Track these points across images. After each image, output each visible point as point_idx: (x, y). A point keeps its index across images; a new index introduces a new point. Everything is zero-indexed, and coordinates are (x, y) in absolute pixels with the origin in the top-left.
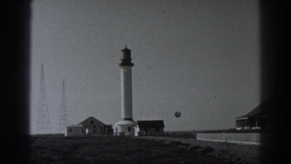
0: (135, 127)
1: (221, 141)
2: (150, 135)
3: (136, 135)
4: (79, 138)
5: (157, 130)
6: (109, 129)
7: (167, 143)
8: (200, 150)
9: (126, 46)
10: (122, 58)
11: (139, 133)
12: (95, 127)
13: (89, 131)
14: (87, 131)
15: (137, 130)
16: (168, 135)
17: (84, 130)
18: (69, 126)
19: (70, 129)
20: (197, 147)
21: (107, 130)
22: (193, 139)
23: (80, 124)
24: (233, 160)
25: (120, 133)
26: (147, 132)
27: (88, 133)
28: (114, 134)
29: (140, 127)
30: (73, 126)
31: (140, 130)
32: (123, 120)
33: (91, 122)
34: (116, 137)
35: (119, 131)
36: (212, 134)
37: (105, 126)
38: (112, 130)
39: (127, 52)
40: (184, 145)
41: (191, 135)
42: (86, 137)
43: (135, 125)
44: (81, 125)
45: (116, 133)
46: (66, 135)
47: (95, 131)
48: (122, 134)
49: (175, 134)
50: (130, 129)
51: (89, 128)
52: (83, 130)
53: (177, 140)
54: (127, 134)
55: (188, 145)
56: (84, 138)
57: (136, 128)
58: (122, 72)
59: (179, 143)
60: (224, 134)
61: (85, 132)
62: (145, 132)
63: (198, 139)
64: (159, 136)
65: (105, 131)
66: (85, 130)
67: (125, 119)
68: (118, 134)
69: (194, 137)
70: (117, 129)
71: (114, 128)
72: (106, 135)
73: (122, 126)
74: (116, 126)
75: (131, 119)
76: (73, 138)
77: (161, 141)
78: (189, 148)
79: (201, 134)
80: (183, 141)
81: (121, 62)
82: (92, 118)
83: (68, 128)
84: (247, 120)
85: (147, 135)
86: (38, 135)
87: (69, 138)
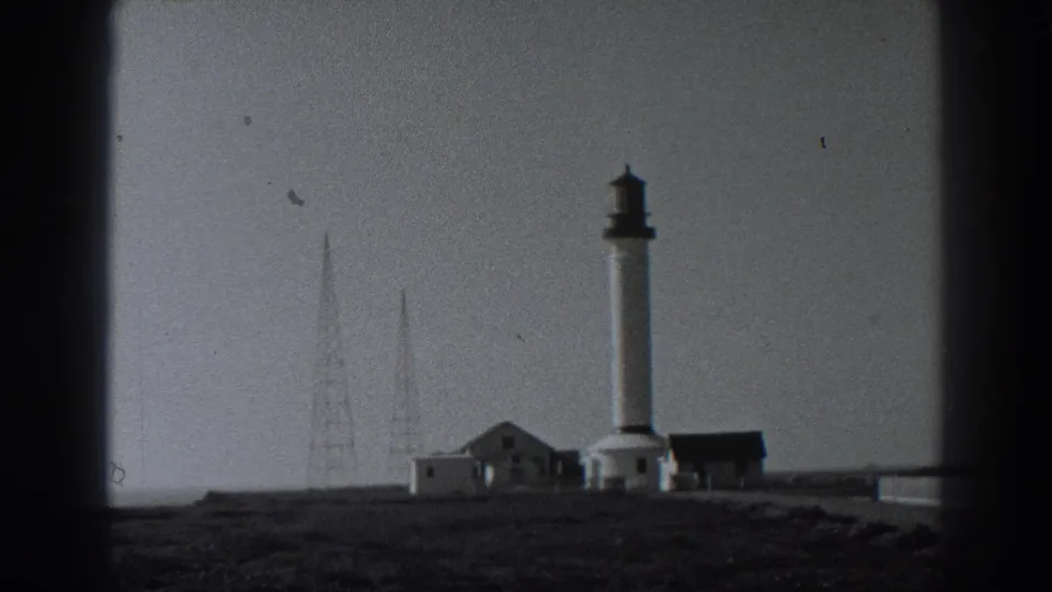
0: (661, 459)
2: (716, 487)
3: (665, 485)
4: (458, 498)
5: (741, 469)
6: (569, 464)
8: (888, 536)
9: (628, 168)
10: (614, 210)
11: (675, 479)
12: (516, 459)
13: (496, 472)
14: (490, 474)
15: (669, 467)
16: (778, 484)
17: (480, 472)
18: (424, 456)
19: (428, 469)
20: (880, 528)
21: (559, 469)
22: (867, 499)
23: (463, 450)
25: (608, 481)
26: (702, 476)
27: (494, 483)
28: (588, 485)
29: (678, 457)
30: (437, 457)
31: (680, 468)
32: (619, 431)
33: (506, 442)
34: (594, 493)
35: (606, 471)
37: (555, 456)
38: (580, 470)
39: (631, 189)
40: (834, 519)
41: (861, 484)
42: (484, 496)
43: (661, 451)
44: (467, 454)
45: (595, 479)
46: (413, 489)
47: (517, 475)
48: (616, 483)
49: (802, 483)
50: (644, 464)
51: (496, 466)
52: (475, 470)
53: (810, 502)
54: (632, 482)
55: (849, 520)
56: (479, 499)
57: (666, 460)
58: (613, 258)
59: (818, 514)
61: (483, 476)
62: (696, 475)
63: (883, 497)
64: (749, 488)
65: (553, 472)
66: (483, 470)
67: (627, 430)
68: (602, 485)
69: (872, 491)
70: (596, 464)
71: (586, 461)
72: (557, 489)
73: (609, 452)
74: (595, 455)
75: (646, 430)
76: (441, 501)
77: (753, 507)
78: (853, 532)
79: (898, 480)
80: (830, 506)
81: (608, 223)
82: (507, 425)
83: (420, 463)
85: (703, 486)
86: (312, 492)
87: (422, 500)
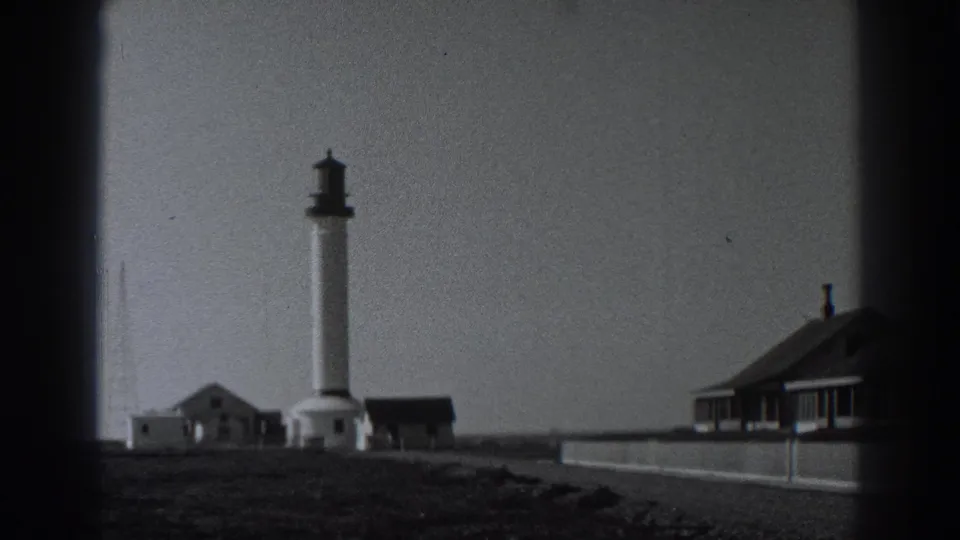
0: (357, 421)
1: (646, 468)
2: (408, 448)
3: (362, 444)
4: (170, 455)
5: (432, 431)
6: (272, 424)
7: (464, 473)
8: (572, 497)
9: (329, 152)
10: (316, 190)
11: (370, 439)
12: (224, 418)
13: (205, 430)
14: (199, 431)
15: (364, 428)
16: (468, 446)
17: (190, 429)
18: (140, 413)
19: (143, 426)
20: (563, 489)
21: (263, 429)
22: (551, 462)
23: (175, 409)
24: (685, 533)
25: (308, 440)
26: (395, 437)
27: (203, 440)
28: (289, 444)
29: (373, 419)
30: (152, 414)
31: (376, 428)
32: (316, 394)
33: (213, 403)
34: (295, 451)
35: (307, 430)
36: (615, 446)
37: (259, 416)
38: (282, 430)
39: (332, 172)
40: (522, 479)
41: (545, 448)
42: (194, 452)
43: (356, 413)
44: (179, 413)
45: (297, 437)
46: (130, 444)
47: (224, 433)
48: (315, 441)
49: (490, 445)
50: (341, 425)
51: (204, 423)
52: (185, 428)
53: (497, 464)
54: (331, 441)
55: (536, 481)
56: (189, 454)
57: (362, 420)
58: (315, 233)
59: (503, 475)
60: (653, 446)
61: (193, 433)
62: (390, 437)
63: (567, 460)
64: (439, 449)
65: (257, 431)
66: (193, 425)
67: (327, 393)
68: (302, 444)
69: (555, 454)
70: (297, 424)
71: (288, 421)
72: (261, 447)
73: (313, 415)
74: (296, 416)
75: (343, 393)
76: (154, 455)
77: (446, 467)
78: (537, 492)
79: (580, 444)
80: (517, 468)
81: (311, 203)
82: (215, 387)
83: (136, 420)
84: (731, 398)
85: (397, 447)
87: (138, 455)
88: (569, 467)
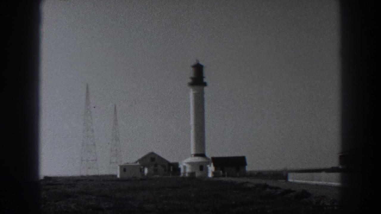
0: (208, 166)
1: (321, 183)
2: (228, 176)
3: (210, 175)
4: (135, 180)
5: (238, 170)
6: (175, 167)
7: (250, 186)
8: (292, 194)
9: (198, 61)
10: (192, 76)
11: (213, 173)
12: (156, 165)
13: (148, 171)
14: (146, 171)
15: (211, 169)
16: (252, 175)
17: (142, 170)
18: (122, 164)
19: (124, 169)
20: (289, 191)
21: (172, 169)
22: (283, 181)
23: (137, 162)
24: (336, 208)
25: (189, 173)
26: (223, 172)
27: (148, 174)
28: (182, 175)
29: (214, 165)
30: (127, 164)
31: (216, 169)
32: (193, 156)
33: (152, 159)
34: (184, 178)
35: (188, 170)
36: (309, 174)
37: (170, 164)
38: (179, 170)
39: (199, 69)
40: (271, 188)
41: (282, 175)
42: (144, 179)
43: (208, 163)
44: (138, 164)
45: (185, 173)
46: (118, 176)
47: (156, 171)
48: (192, 174)
49: (260, 175)
50: (202, 167)
51: (148, 167)
53: (263, 182)
54: (198, 174)
55: (277, 188)
56: (142, 180)
57: (210, 166)
58: (191, 93)
59: (266, 186)
60: (323, 174)
61: (144, 172)
62: (221, 172)
63: (290, 180)
64: (240, 176)
65: (169, 170)
66: (144, 168)
67: (196, 155)
68: (187, 175)
69: (286, 178)
70: (185, 167)
71: (181, 166)
72: (170, 176)
73: (190, 163)
74: (184, 164)
75: (203, 155)
76: (128, 180)
77: (242, 184)
78: (279, 192)
79: (295, 174)
80: (271, 183)
81: (190, 81)
82: (152, 153)
83: (121, 167)
85: (224, 176)
86: (82, 176)
87: (122, 180)
88: (291, 183)
